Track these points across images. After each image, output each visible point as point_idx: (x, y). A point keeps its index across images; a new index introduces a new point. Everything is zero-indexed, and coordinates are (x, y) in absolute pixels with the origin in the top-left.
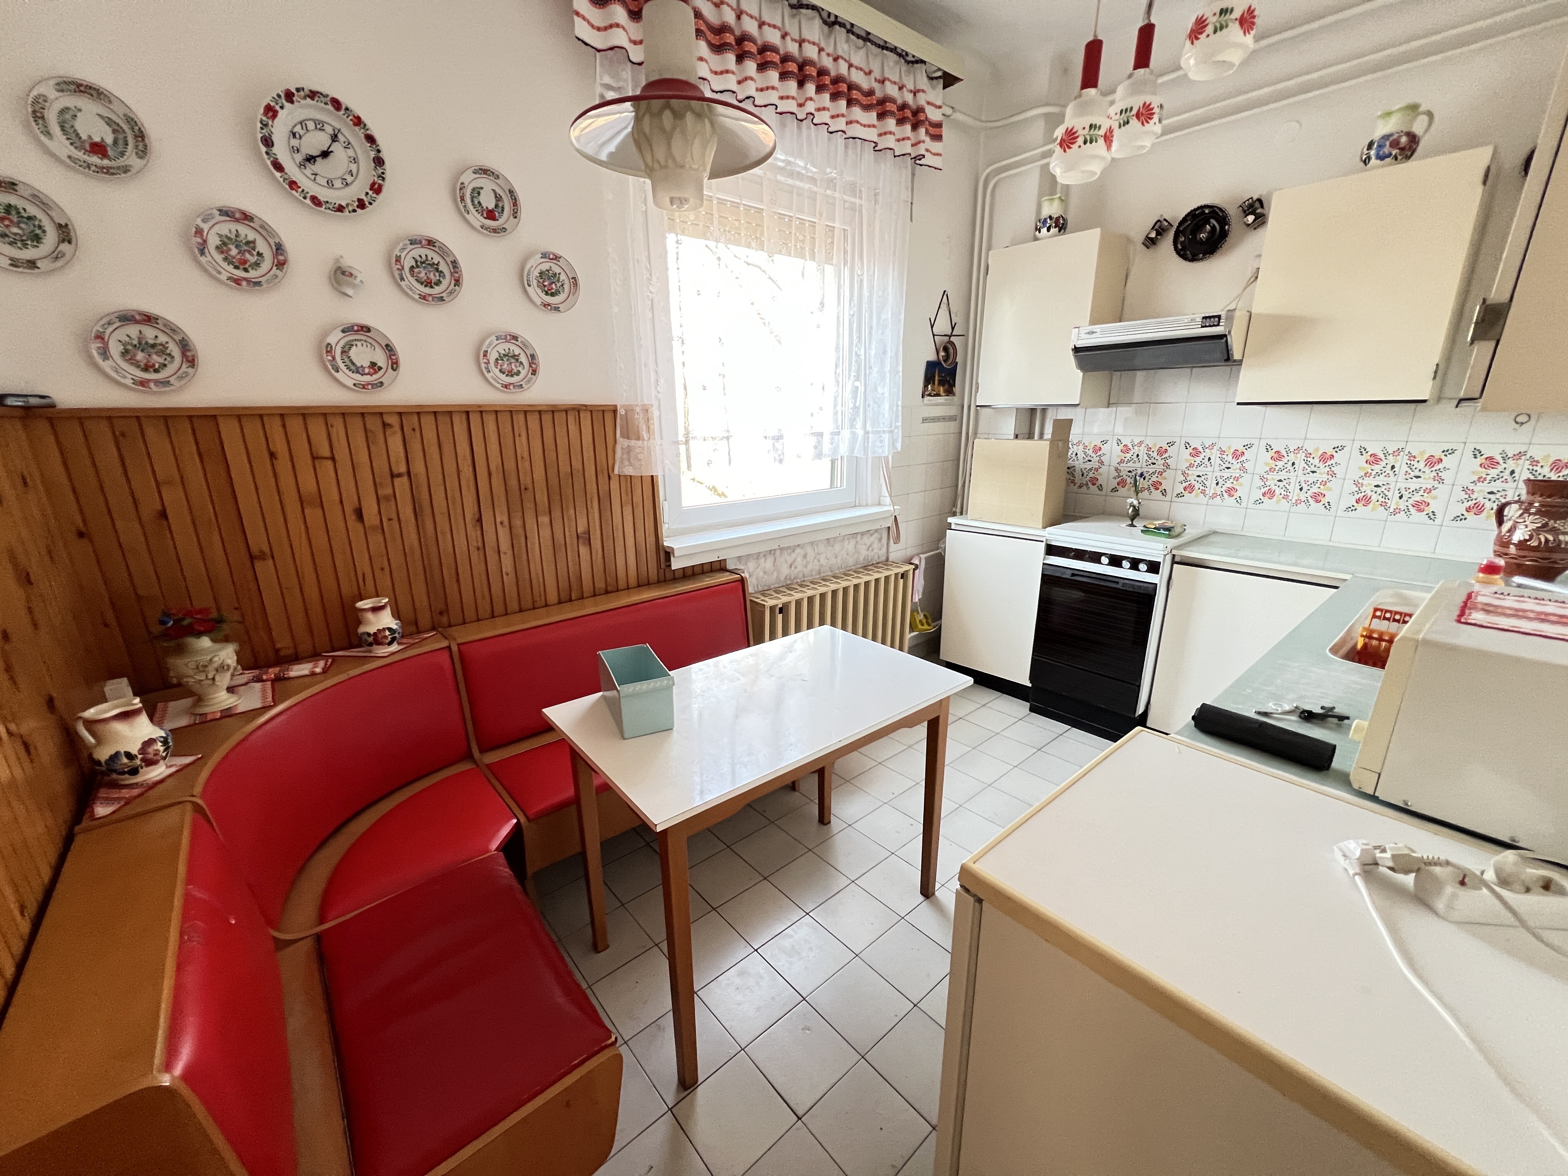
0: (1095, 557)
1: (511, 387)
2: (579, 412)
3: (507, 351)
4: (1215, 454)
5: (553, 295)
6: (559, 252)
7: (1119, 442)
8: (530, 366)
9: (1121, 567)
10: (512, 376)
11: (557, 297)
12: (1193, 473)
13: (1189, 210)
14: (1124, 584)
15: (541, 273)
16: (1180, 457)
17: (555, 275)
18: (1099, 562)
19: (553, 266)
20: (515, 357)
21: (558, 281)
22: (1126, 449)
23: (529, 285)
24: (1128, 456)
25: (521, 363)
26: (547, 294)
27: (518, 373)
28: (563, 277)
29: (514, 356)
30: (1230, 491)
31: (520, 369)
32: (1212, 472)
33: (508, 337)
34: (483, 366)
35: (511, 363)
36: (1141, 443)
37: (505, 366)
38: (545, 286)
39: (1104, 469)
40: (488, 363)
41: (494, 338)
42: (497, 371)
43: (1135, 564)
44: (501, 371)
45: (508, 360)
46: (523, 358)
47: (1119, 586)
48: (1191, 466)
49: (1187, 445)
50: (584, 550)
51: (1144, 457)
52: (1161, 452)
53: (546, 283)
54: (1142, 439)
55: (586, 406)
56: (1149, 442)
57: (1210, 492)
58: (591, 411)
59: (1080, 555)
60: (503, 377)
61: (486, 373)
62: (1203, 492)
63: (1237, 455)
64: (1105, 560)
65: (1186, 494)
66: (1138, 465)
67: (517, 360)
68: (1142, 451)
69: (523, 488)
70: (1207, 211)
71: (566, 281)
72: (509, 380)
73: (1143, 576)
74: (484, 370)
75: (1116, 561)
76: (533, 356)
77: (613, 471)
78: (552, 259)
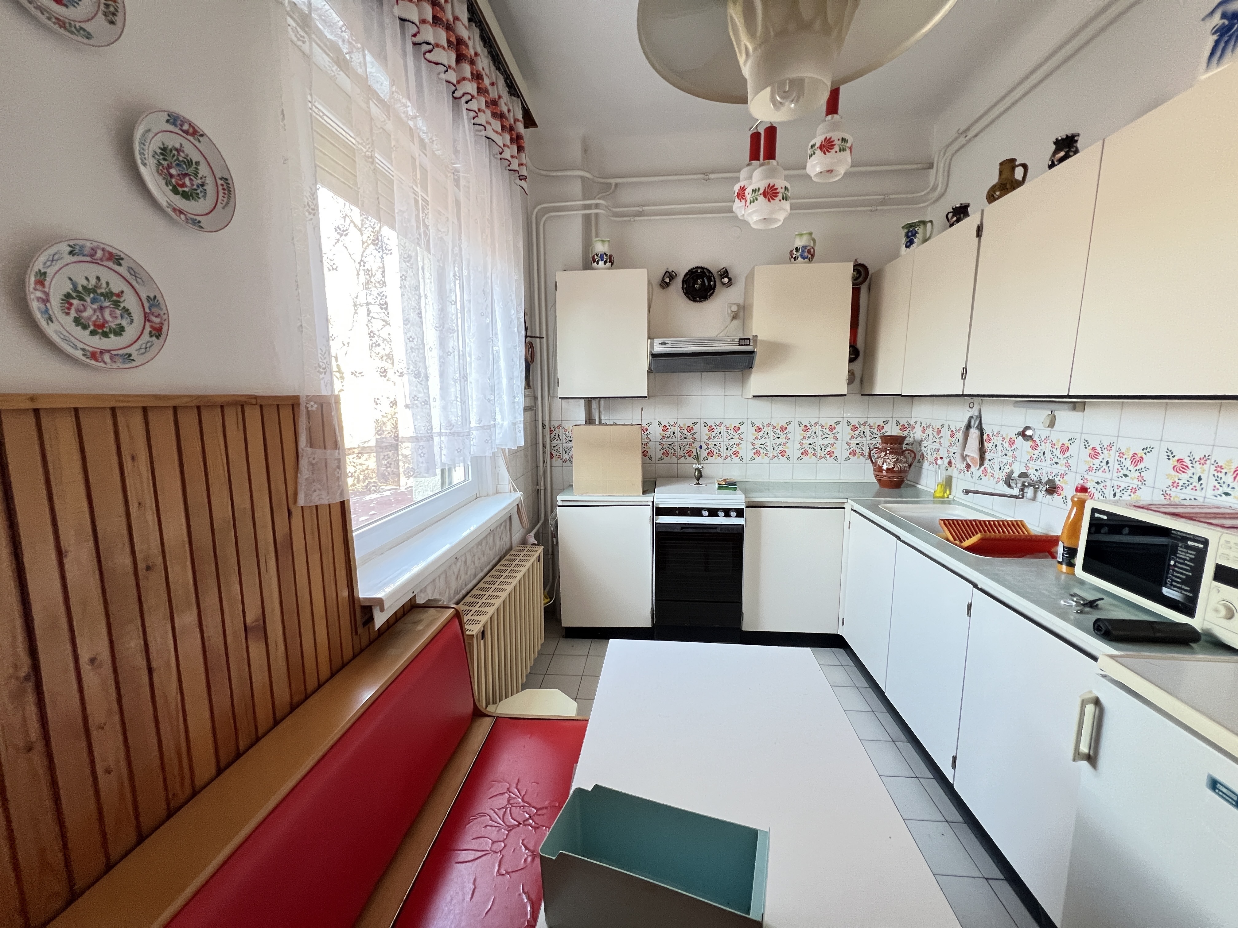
0: (697, 512)
1: (107, 357)
2: (242, 406)
3: (93, 281)
4: (723, 429)
5: (186, 196)
6: (202, 125)
7: (660, 424)
8: (146, 318)
9: (718, 516)
10: (105, 335)
11: (192, 203)
12: (711, 443)
13: (690, 268)
14: (721, 529)
15: (164, 150)
16: (702, 433)
17: (189, 163)
18: (701, 515)
19: (186, 144)
20: (115, 298)
21: (196, 174)
22: (665, 429)
23: (145, 164)
24: (667, 433)
25: (126, 311)
26: (175, 191)
27: (119, 331)
28: (203, 170)
29: (108, 295)
30: (736, 454)
31: (124, 323)
32: (723, 442)
33: (99, 254)
34: (35, 305)
35: (101, 308)
36: (675, 424)
37: (88, 313)
38: (171, 176)
39: (651, 444)
40: (46, 300)
41: (64, 248)
42: (68, 321)
43: (727, 512)
44: (77, 321)
45: (94, 301)
46: (130, 301)
47: (718, 531)
48: (710, 438)
49: (705, 424)
50: (257, 650)
51: (678, 434)
52: (690, 429)
53: (173, 171)
54: (676, 421)
55: (256, 397)
56: (681, 423)
57: (723, 455)
58: (261, 406)
59: (683, 512)
60: (84, 335)
61: (43, 323)
62: (720, 455)
63: (736, 429)
64: (705, 513)
65: (709, 457)
66: (674, 439)
67: (116, 304)
68: (676, 429)
69: (141, 566)
70: (699, 271)
71: (209, 180)
72: (98, 343)
73: (734, 520)
74: (38, 316)
75: (713, 512)
76: (153, 301)
77: (295, 501)
78: (186, 132)
